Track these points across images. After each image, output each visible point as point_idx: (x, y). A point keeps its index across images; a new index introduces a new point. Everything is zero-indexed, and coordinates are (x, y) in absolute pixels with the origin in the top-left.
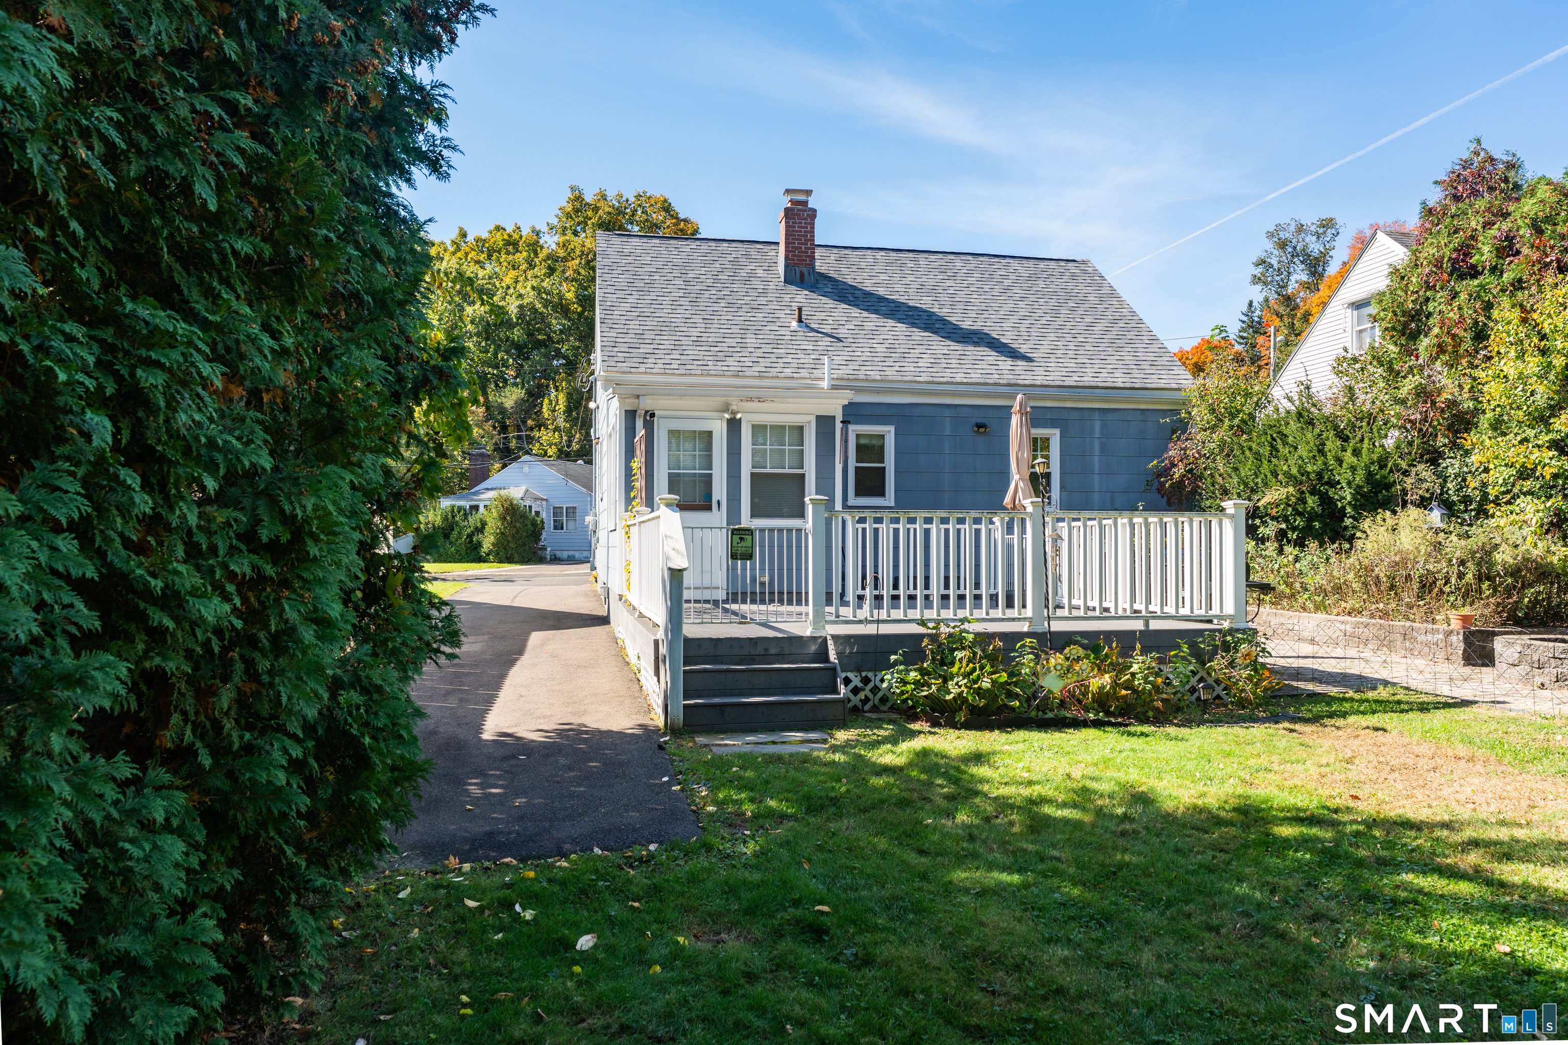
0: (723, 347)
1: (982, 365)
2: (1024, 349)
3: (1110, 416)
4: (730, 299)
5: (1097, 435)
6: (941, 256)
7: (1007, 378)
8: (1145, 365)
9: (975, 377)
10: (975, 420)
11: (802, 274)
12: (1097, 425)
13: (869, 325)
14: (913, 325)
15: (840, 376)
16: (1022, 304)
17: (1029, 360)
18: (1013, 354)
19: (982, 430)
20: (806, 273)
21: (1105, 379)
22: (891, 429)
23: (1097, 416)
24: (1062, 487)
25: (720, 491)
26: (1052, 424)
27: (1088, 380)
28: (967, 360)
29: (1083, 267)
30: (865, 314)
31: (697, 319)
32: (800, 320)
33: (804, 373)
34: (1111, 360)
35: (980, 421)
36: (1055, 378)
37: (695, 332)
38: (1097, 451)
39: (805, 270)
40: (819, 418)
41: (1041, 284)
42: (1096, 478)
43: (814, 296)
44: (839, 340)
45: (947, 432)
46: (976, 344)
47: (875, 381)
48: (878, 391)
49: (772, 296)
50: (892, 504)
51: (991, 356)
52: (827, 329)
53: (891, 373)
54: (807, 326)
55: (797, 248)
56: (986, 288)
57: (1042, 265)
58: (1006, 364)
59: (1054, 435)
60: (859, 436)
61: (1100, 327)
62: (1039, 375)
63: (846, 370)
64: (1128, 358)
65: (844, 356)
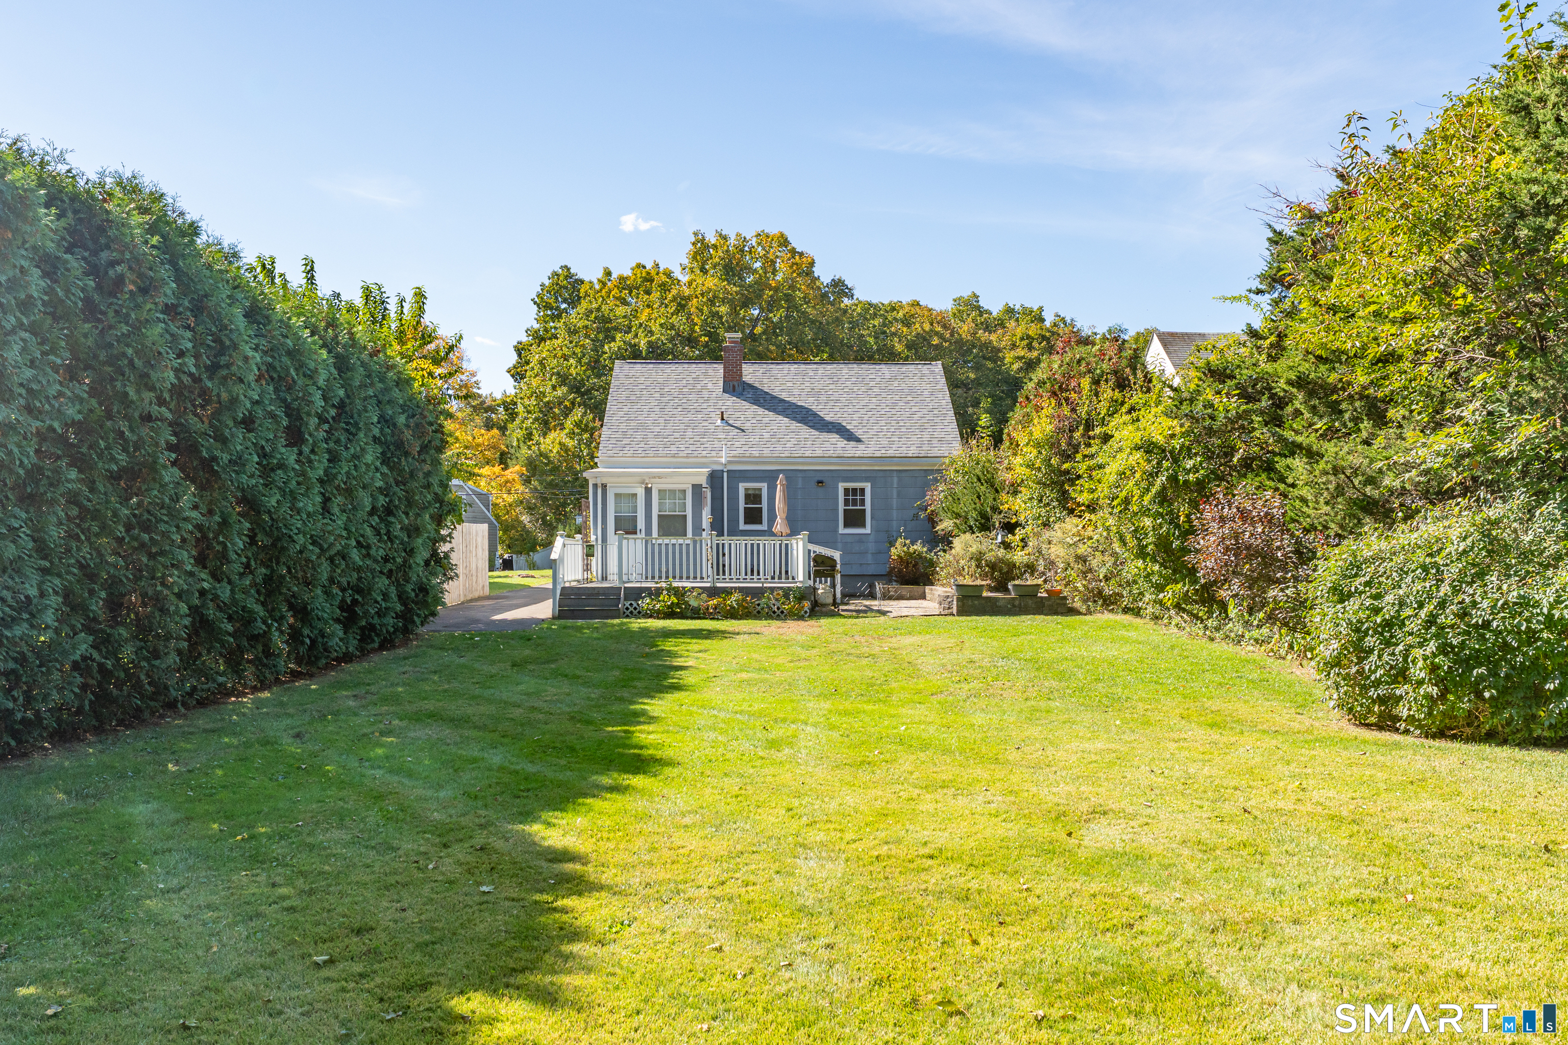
0: (671, 438)
1: (827, 445)
2: (859, 433)
3: (903, 474)
4: (685, 406)
5: (895, 486)
7: (840, 452)
8: (935, 441)
9: (819, 453)
10: (817, 479)
11: (734, 387)
12: (895, 480)
13: (766, 420)
14: (794, 419)
15: (735, 455)
17: (858, 440)
18: (850, 436)
19: (820, 484)
20: (736, 386)
21: (903, 451)
22: (765, 485)
23: (895, 474)
24: (872, 518)
25: (641, 524)
26: (866, 479)
27: (891, 453)
28: (818, 442)
29: (933, 368)
30: (767, 412)
31: (661, 421)
32: (722, 419)
33: (714, 454)
34: (914, 438)
35: (820, 479)
36: (869, 452)
37: (657, 429)
38: (895, 496)
39: (736, 383)
40: (694, 486)
41: (896, 384)
42: (895, 513)
43: (738, 400)
44: (743, 431)
45: (800, 486)
46: (829, 431)
47: (755, 457)
48: (757, 463)
49: (711, 402)
50: (766, 528)
51: (834, 437)
52: (738, 424)
53: (766, 452)
54: (726, 422)
55: (730, 370)
58: (842, 443)
59: (868, 486)
60: (746, 489)
61: (919, 414)
62: (859, 450)
63: (739, 451)
64: (926, 436)
65: (743, 441)
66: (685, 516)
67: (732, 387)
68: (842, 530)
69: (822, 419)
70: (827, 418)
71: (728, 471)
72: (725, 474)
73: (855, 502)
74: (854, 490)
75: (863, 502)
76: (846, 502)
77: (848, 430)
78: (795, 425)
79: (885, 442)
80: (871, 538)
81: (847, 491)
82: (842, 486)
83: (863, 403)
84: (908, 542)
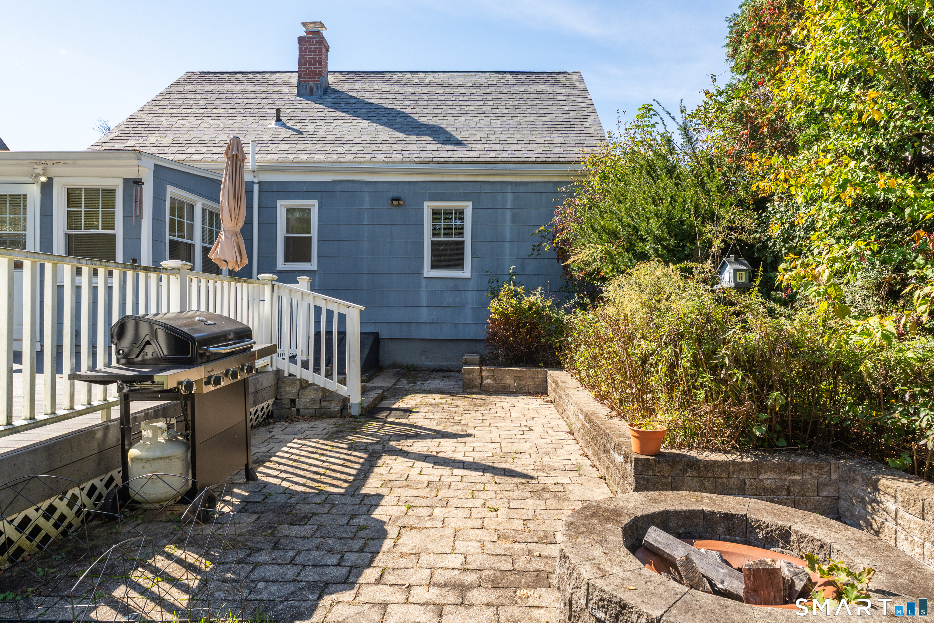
1: (412, 148)
2: (460, 135)
3: (522, 189)
5: (509, 206)
6: (449, 74)
7: (427, 156)
9: (396, 156)
10: (391, 195)
11: (311, 89)
12: (509, 197)
15: (271, 159)
16: (490, 103)
17: (459, 144)
18: (448, 139)
19: (396, 203)
20: (315, 88)
21: (524, 155)
22: (316, 203)
23: (509, 189)
24: (473, 254)
26: (465, 196)
27: (504, 156)
29: (570, 76)
30: (343, 115)
32: (278, 119)
35: (397, 195)
36: (472, 156)
38: (508, 221)
39: (314, 86)
41: (522, 89)
42: (508, 246)
44: (301, 133)
45: (366, 206)
47: (301, 162)
48: (303, 170)
50: (315, 268)
51: (426, 141)
52: (298, 126)
54: (284, 124)
55: (307, 68)
56: (468, 93)
57: (534, 76)
59: (467, 206)
60: (289, 211)
61: (550, 116)
62: (459, 154)
63: (281, 154)
64: (558, 138)
65: (292, 143)
66: (114, 237)
67: (308, 90)
68: (428, 272)
69: (415, 121)
70: (423, 121)
71: (260, 183)
72: (256, 187)
73: (448, 231)
74: (448, 213)
75: (460, 232)
76: (435, 232)
77: (447, 133)
78: (373, 127)
79: (497, 145)
80: (472, 285)
81: (436, 214)
82: (429, 206)
83: (473, 106)
84: (520, 289)
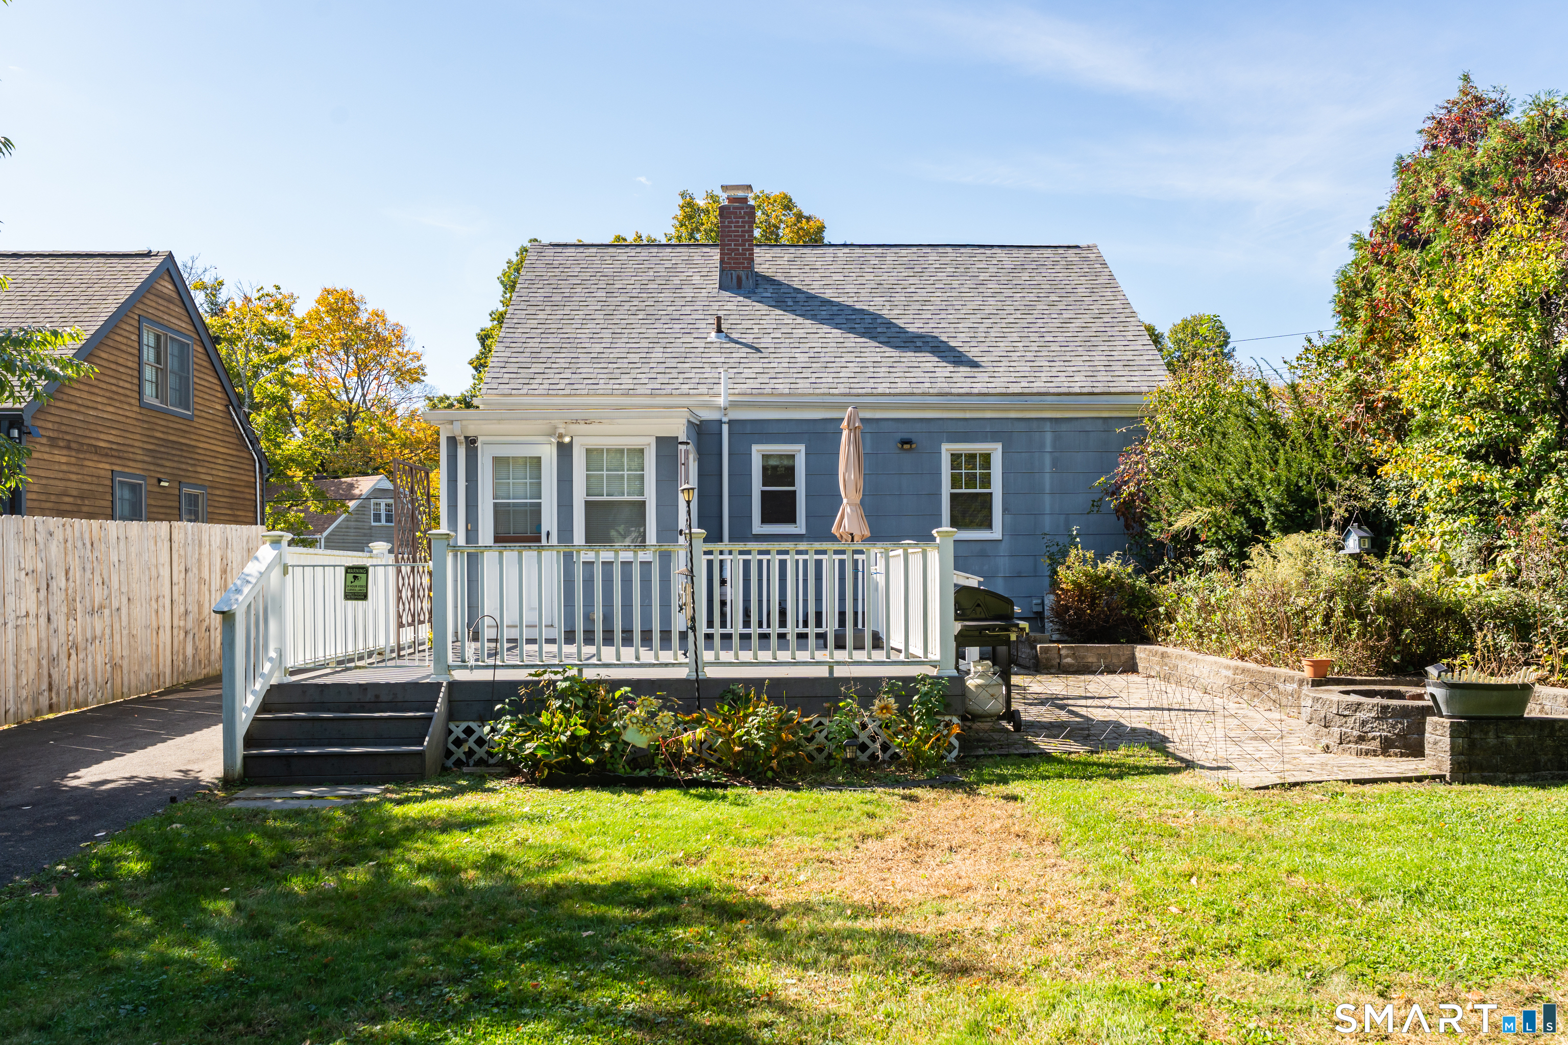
0: (623, 363)
1: (917, 373)
2: (973, 353)
3: (1064, 427)
4: (650, 310)
5: (1048, 449)
6: (914, 249)
7: (942, 386)
8: (1117, 366)
9: (902, 386)
10: (899, 436)
11: (739, 279)
12: (1049, 437)
13: (799, 333)
14: (851, 330)
15: (743, 391)
16: (991, 301)
17: (974, 365)
18: (957, 358)
19: (907, 446)
20: (744, 278)
21: (1062, 384)
22: (802, 448)
23: (1048, 426)
24: (1005, 510)
25: (549, 521)
26: (993, 437)
27: (1039, 386)
28: (900, 368)
29: (1085, 253)
30: (800, 320)
31: (606, 334)
32: (719, 330)
33: (703, 389)
34: (1078, 361)
35: (906, 436)
36: (998, 385)
37: (598, 348)
38: (1048, 468)
39: (743, 274)
40: (660, 440)
41: (1025, 276)
42: (1047, 499)
43: (748, 302)
44: (758, 350)
46: (918, 349)
47: (782, 395)
48: (786, 406)
49: (698, 305)
50: (803, 531)
51: (929, 360)
52: (748, 339)
53: (803, 386)
54: (727, 336)
55: (733, 250)
56: (955, 284)
57: (1035, 254)
58: (945, 370)
59: (996, 450)
60: (765, 457)
61: (1078, 323)
62: (980, 382)
63: (752, 384)
64: (1099, 359)
65: (758, 366)
66: (643, 503)
67: (735, 280)
69: (902, 330)
70: (912, 329)
71: (730, 422)
72: (725, 428)
73: (971, 481)
74: (971, 457)
75: (986, 481)
76: (955, 481)
77: (953, 349)
78: (852, 340)
79: (1025, 368)
80: (1003, 549)
81: (955, 458)
82: (947, 449)
83: (971, 306)
84: (1091, 555)
